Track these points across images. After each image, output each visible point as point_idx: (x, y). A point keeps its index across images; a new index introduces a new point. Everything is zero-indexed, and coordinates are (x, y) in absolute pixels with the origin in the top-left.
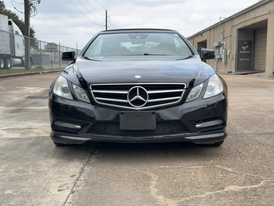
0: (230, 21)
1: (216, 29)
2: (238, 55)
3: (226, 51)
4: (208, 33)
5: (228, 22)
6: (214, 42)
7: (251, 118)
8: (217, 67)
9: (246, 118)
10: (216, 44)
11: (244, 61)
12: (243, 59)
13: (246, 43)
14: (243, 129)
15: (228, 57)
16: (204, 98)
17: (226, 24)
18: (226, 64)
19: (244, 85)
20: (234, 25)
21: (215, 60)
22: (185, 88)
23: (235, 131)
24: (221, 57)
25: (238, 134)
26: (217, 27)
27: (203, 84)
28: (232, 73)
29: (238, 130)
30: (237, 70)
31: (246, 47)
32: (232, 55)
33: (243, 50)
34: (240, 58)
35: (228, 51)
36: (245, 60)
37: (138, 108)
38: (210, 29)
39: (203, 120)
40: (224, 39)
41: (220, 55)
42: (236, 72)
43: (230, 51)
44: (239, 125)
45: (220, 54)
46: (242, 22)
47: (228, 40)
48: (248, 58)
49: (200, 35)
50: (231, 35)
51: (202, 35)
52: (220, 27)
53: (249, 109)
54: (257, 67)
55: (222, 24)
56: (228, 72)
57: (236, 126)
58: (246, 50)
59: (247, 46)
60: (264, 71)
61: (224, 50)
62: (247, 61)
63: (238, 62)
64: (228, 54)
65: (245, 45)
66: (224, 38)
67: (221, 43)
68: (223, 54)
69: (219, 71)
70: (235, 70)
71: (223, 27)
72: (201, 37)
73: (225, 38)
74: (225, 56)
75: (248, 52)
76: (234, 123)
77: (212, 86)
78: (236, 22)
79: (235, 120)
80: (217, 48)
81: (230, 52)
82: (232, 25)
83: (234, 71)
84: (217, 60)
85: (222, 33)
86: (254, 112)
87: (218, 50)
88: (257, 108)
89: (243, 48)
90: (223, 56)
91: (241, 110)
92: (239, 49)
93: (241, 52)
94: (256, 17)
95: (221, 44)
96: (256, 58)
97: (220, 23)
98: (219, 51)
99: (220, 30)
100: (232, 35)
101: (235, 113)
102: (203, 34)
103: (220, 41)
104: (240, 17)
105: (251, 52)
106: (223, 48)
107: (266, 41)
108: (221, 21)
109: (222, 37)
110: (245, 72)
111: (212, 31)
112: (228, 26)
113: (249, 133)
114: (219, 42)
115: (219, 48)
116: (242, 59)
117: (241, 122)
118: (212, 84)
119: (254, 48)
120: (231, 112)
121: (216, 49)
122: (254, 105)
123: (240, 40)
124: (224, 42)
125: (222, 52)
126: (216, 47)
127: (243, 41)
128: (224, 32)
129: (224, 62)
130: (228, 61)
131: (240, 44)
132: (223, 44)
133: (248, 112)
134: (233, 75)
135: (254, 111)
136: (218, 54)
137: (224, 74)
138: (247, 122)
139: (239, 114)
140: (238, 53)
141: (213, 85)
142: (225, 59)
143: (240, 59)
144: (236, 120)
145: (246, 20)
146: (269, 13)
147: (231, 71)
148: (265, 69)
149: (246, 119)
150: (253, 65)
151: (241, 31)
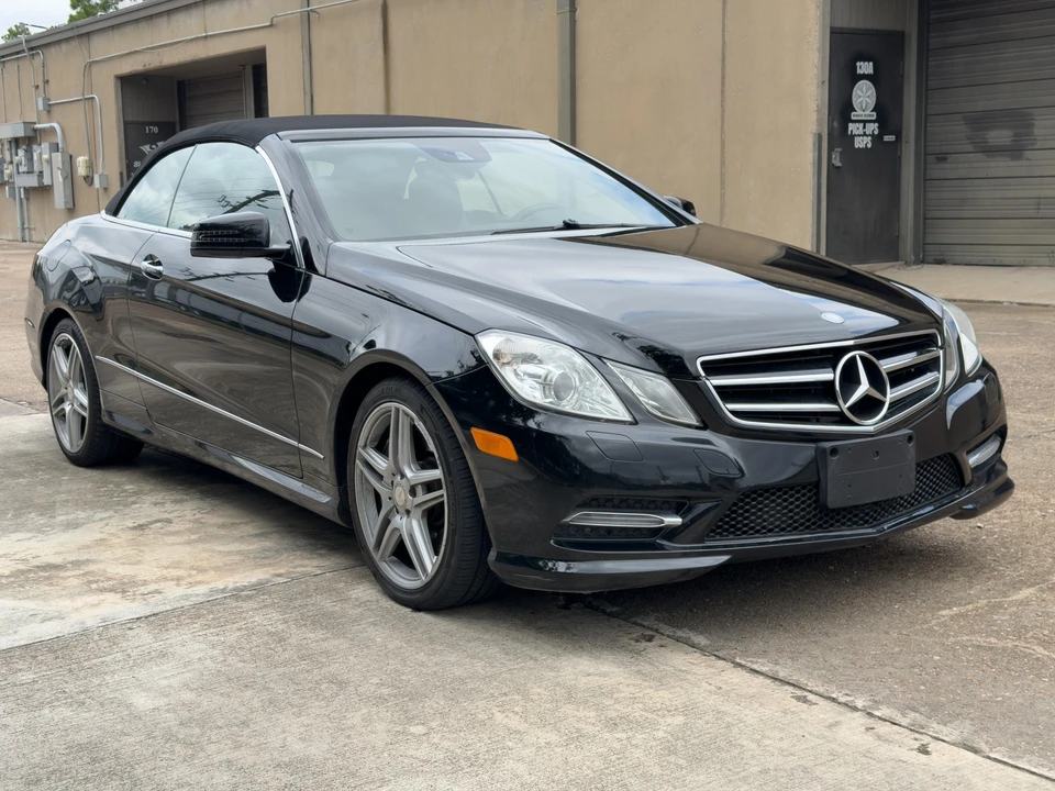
0: (74, 44)
3: (68, 158)
5: (65, 47)
8: (23, 224)
10: (11, 130)
13: (156, 130)
15: (80, 183)
17: (53, 50)
18: (71, 210)
20: (96, 59)
24: (47, 181)
26: (4, 62)
31: (154, 146)
32: (104, 178)
35: (81, 160)
37: (870, 425)
40: (49, 112)
41: (40, 176)
43: (90, 160)
45: (37, 169)
46: (138, 48)
47: (70, 117)
50: (88, 96)
52: (25, 64)
55: (33, 52)
61: (57, 157)
64: (81, 171)
65: (151, 139)
66: (49, 108)
67: (38, 126)
68: (56, 171)
69: (35, 238)
71: (38, 60)
73: (55, 109)
74: (65, 179)
80: (13, 145)
81: (91, 165)
82: (88, 60)
84: (23, 196)
85: (38, 87)
87: (21, 153)
89: (146, 148)
90: (59, 182)
92: (131, 152)
93: (138, 164)
94: (206, 37)
95: (35, 130)
97: (22, 47)
98: (30, 159)
99: (22, 73)
100: (95, 96)
103: (32, 118)
104: (128, 30)
106: (55, 148)
109: (40, 101)
112: (64, 62)
114: (25, 123)
115: (30, 146)
121: (10, 149)
123: (130, 118)
124: (55, 125)
125: (48, 161)
126: (10, 143)
127: (142, 124)
128: (47, 81)
129: (64, 203)
130: (85, 200)
131: (134, 134)
132: (50, 130)
136: (24, 169)
140: (130, 167)
142: (69, 191)
145: (158, 44)
146: (271, 25)
151: (130, 84)
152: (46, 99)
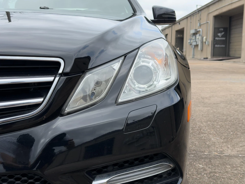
0: (206, 9)
1: (193, 17)
2: (214, 42)
3: (202, 37)
4: (185, 21)
5: (205, 10)
6: (191, 29)
7: (232, 118)
8: (193, 54)
9: (225, 118)
10: (193, 31)
11: (219, 47)
12: (219, 46)
14: (223, 143)
15: (204, 43)
16: (120, 100)
17: (203, 11)
18: (202, 50)
19: (221, 70)
20: (210, 12)
21: (192, 47)
22: (60, 71)
23: (209, 147)
24: (198, 44)
25: (215, 157)
26: (194, 15)
27: (121, 61)
28: (208, 59)
29: (214, 144)
30: (213, 56)
31: (221, 34)
32: (208, 42)
33: (218, 37)
34: (216, 44)
35: (204, 38)
36: (221, 46)
38: (187, 18)
39: (115, 165)
41: (197, 42)
42: (211, 58)
44: (214, 132)
45: (196, 40)
46: (218, 8)
47: (204, 27)
48: (224, 45)
49: (178, 24)
50: (207, 22)
51: (179, 23)
52: (197, 15)
53: (228, 103)
54: (232, 53)
55: (199, 12)
56: (204, 58)
57: (211, 136)
58: (222, 36)
59: (223, 33)
60: (240, 58)
61: (200, 37)
62: (222, 47)
63: (214, 48)
64: (204, 40)
65: (221, 32)
66: (200, 25)
67: (198, 30)
68: (200, 41)
69: (195, 57)
70: (211, 56)
71: (199, 14)
72: (179, 25)
74: (201, 43)
75: (224, 39)
76: (207, 128)
77: (148, 67)
78: (212, 9)
79: (209, 123)
81: (206, 39)
82: (208, 12)
83: (209, 57)
84: (193, 47)
85: (199, 21)
86: (236, 107)
87: (194, 37)
88: (239, 101)
89: (219, 34)
90: (199, 43)
91: (217, 103)
92: (215, 35)
93: (217, 38)
94: (232, 3)
95: (197, 31)
96: (231, 45)
97: (197, 11)
98: (195, 38)
99: (197, 17)
100: (209, 22)
101: (209, 108)
102: (181, 22)
103: (197, 28)
104: (216, 4)
105: (226, 39)
106: (200, 35)
107: (242, 27)
108: (198, 9)
110: (221, 59)
111: (189, 18)
112: (204, 14)
113: (233, 153)
114: (196, 30)
115: (196, 35)
116: (217, 45)
117: (219, 127)
118: (149, 63)
119: (230, 34)
120: (204, 107)
121: (192, 36)
122: (235, 96)
123: (216, 27)
124: (201, 30)
125: (198, 38)
126: (193, 35)
127: (219, 28)
128: (200, 19)
129: (201, 49)
130: (205, 48)
131: (216, 31)
132: (199, 31)
133: (228, 107)
134: (209, 61)
135: (236, 105)
136: (194, 41)
137: (199, 60)
138: (227, 127)
139: (215, 110)
140: (214, 39)
141: (150, 65)
142: (202, 46)
143: (216, 46)
144: (210, 121)
145: (222, 6)
147: (207, 57)
148: (241, 56)
149: (226, 120)
150: (229, 51)
151: (217, 18)
152: (200, 23)
